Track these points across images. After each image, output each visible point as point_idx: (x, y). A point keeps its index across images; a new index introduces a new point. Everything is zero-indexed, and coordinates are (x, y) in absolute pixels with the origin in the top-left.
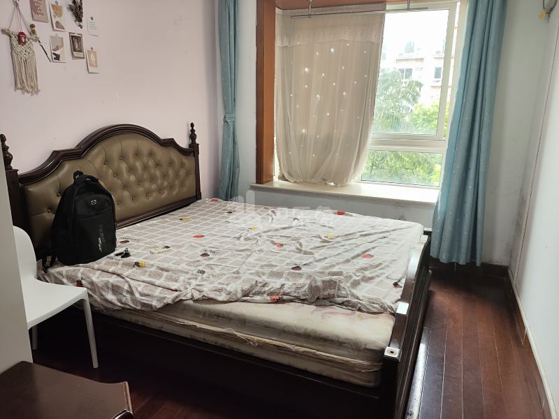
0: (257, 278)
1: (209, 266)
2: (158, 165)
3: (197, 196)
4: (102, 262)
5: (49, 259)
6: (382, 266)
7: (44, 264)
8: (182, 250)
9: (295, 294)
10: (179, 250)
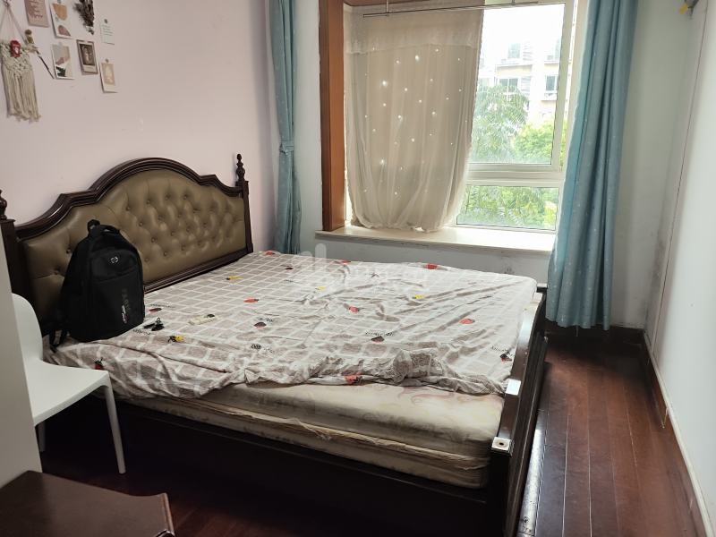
0: (327, 353)
1: (266, 339)
2: (196, 209)
3: (248, 249)
4: (128, 337)
5: (58, 334)
6: (485, 334)
7: (52, 340)
8: (230, 318)
9: (377, 373)
10: (227, 318)
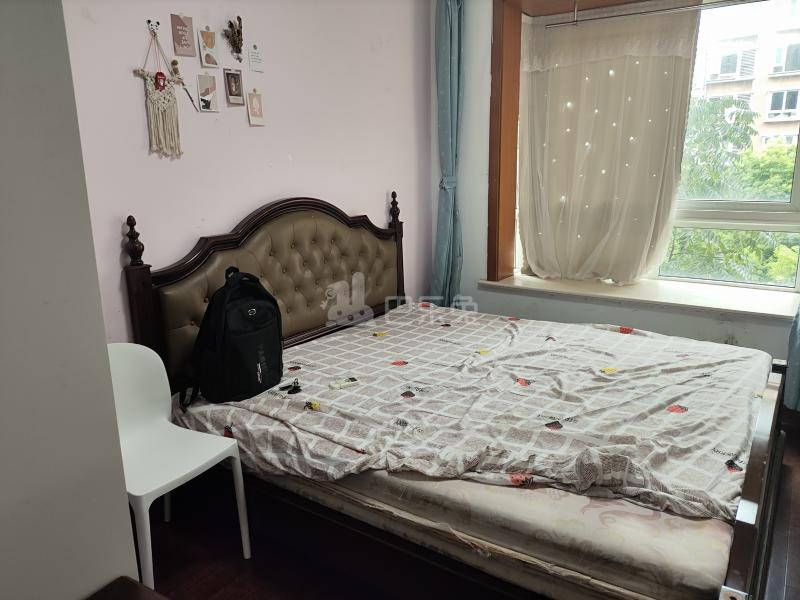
0: (488, 438)
1: (415, 414)
2: (343, 254)
4: (261, 400)
5: (189, 392)
6: (701, 430)
7: (182, 398)
8: (375, 384)
9: (553, 475)
10: (371, 384)
